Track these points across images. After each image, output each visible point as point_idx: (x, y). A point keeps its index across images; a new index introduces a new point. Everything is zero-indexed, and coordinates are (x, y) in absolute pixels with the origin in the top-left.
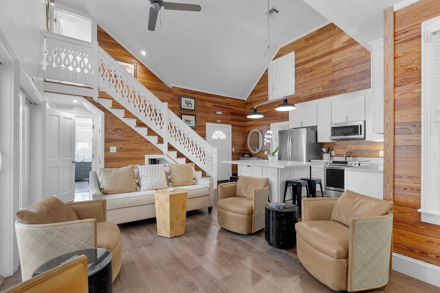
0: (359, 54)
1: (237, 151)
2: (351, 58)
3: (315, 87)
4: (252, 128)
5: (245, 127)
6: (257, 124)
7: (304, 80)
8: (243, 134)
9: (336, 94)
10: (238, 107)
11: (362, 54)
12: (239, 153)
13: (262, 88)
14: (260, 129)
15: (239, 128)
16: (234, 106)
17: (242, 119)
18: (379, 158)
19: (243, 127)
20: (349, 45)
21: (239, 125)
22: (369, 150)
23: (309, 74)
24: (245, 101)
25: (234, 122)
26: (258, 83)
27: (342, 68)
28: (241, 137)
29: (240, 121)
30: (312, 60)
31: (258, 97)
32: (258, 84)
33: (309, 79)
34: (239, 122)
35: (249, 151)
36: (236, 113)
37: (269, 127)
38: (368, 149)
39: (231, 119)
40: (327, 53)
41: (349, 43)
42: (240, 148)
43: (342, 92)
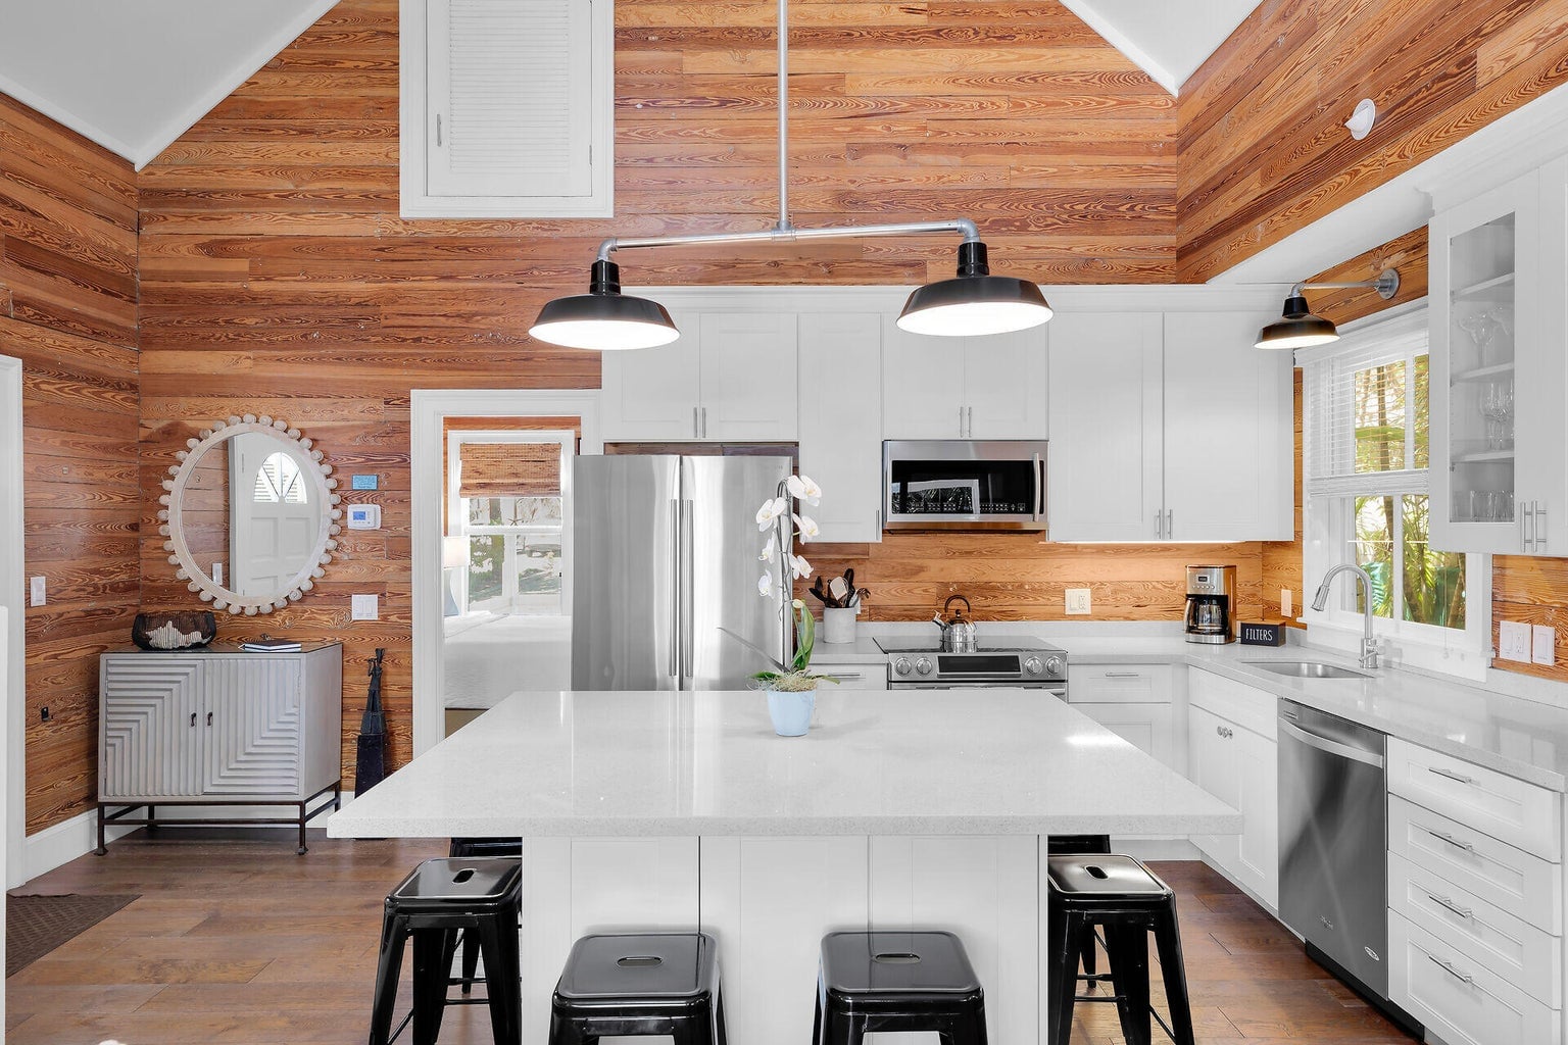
0: (981, 99)
1: (69, 600)
2: (946, 105)
3: (749, 208)
4: (215, 402)
5: (133, 387)
6: (271, 381)
7: (675, 148)
8: (115, 449)
9: (870, 275)
10: (78, 203)
11: (993, 104)
12: (89, 613)
13: (318, 105)
14: (307, 425)
15: (86, 397)
16: (46, 189)
17: (110, 317)
18: (1063, 623)
19: (118, 386)
20: (937, 32)
21: (90, 364)
22: (1021, 586)
23: (713, 121)
24: (128, 165)
25: (36, 330)
26: (279, 57)
27: (900, 141)
28: (100, 475)
29: (96, 334)
30: (732, 40)
31: (284, 170)
32: (280, 64)
33: (711, 148)
34: (86, 343)
35: (181, 589)
36: (56, 255)
37: (395, 415)
38: (1019, 577)
39: (19, 303)
40: (824, 30)
41: (936, 24)
42: (97, 571)
43: (901, 270)
